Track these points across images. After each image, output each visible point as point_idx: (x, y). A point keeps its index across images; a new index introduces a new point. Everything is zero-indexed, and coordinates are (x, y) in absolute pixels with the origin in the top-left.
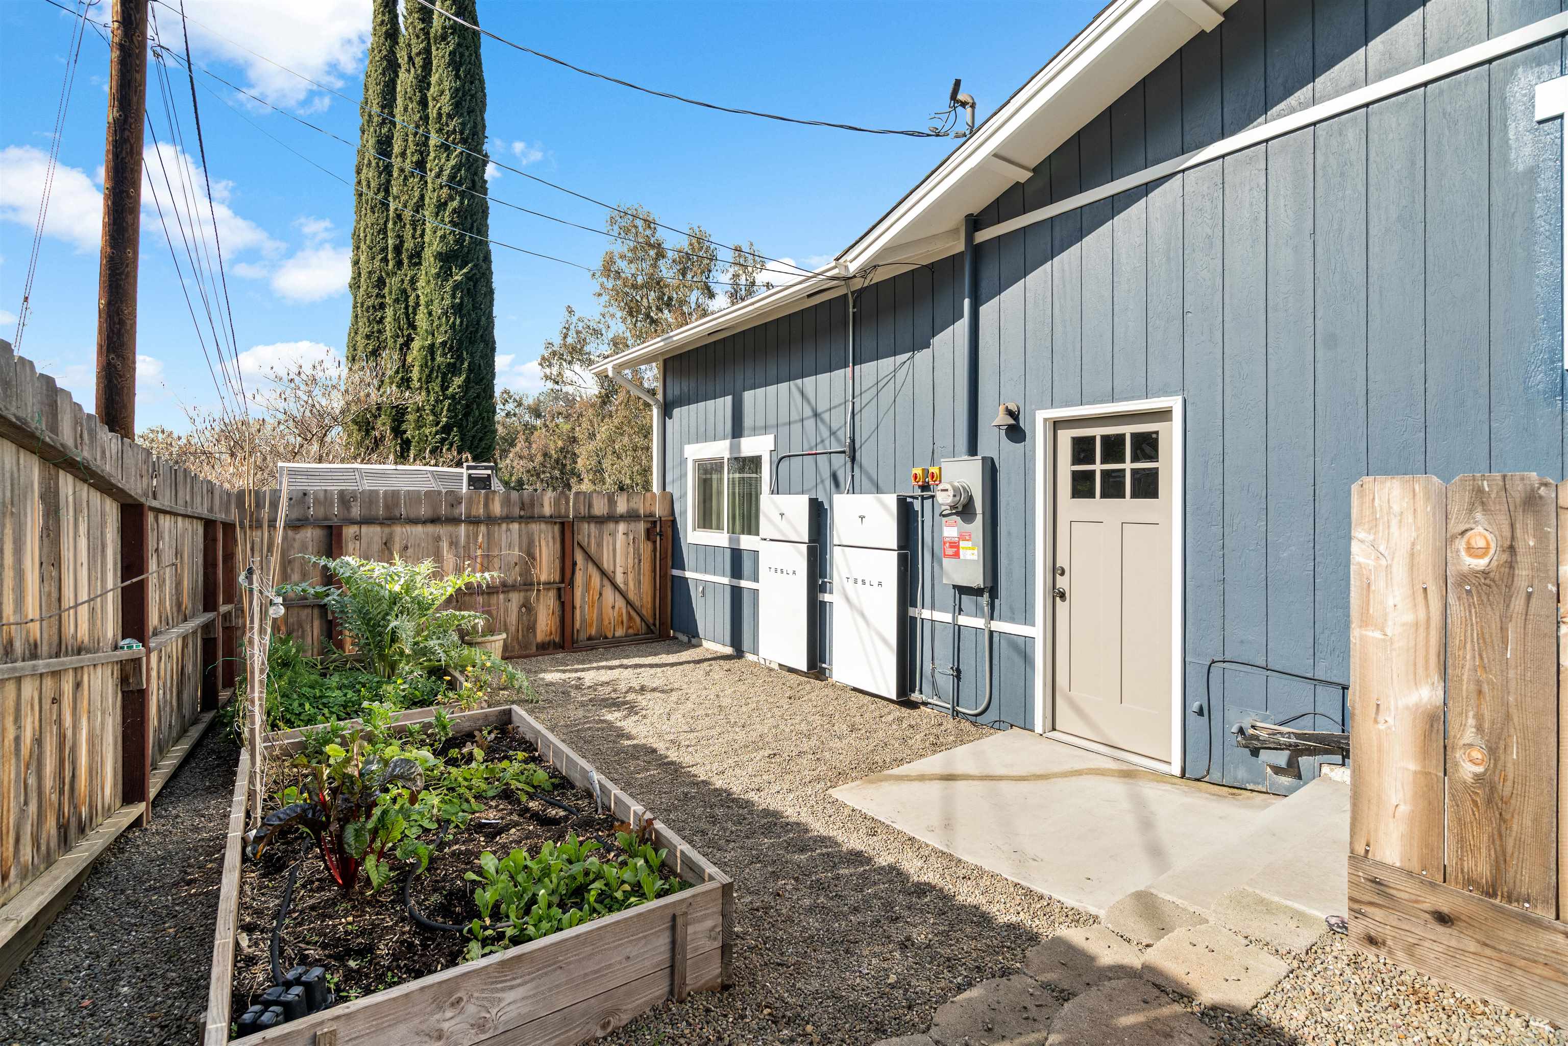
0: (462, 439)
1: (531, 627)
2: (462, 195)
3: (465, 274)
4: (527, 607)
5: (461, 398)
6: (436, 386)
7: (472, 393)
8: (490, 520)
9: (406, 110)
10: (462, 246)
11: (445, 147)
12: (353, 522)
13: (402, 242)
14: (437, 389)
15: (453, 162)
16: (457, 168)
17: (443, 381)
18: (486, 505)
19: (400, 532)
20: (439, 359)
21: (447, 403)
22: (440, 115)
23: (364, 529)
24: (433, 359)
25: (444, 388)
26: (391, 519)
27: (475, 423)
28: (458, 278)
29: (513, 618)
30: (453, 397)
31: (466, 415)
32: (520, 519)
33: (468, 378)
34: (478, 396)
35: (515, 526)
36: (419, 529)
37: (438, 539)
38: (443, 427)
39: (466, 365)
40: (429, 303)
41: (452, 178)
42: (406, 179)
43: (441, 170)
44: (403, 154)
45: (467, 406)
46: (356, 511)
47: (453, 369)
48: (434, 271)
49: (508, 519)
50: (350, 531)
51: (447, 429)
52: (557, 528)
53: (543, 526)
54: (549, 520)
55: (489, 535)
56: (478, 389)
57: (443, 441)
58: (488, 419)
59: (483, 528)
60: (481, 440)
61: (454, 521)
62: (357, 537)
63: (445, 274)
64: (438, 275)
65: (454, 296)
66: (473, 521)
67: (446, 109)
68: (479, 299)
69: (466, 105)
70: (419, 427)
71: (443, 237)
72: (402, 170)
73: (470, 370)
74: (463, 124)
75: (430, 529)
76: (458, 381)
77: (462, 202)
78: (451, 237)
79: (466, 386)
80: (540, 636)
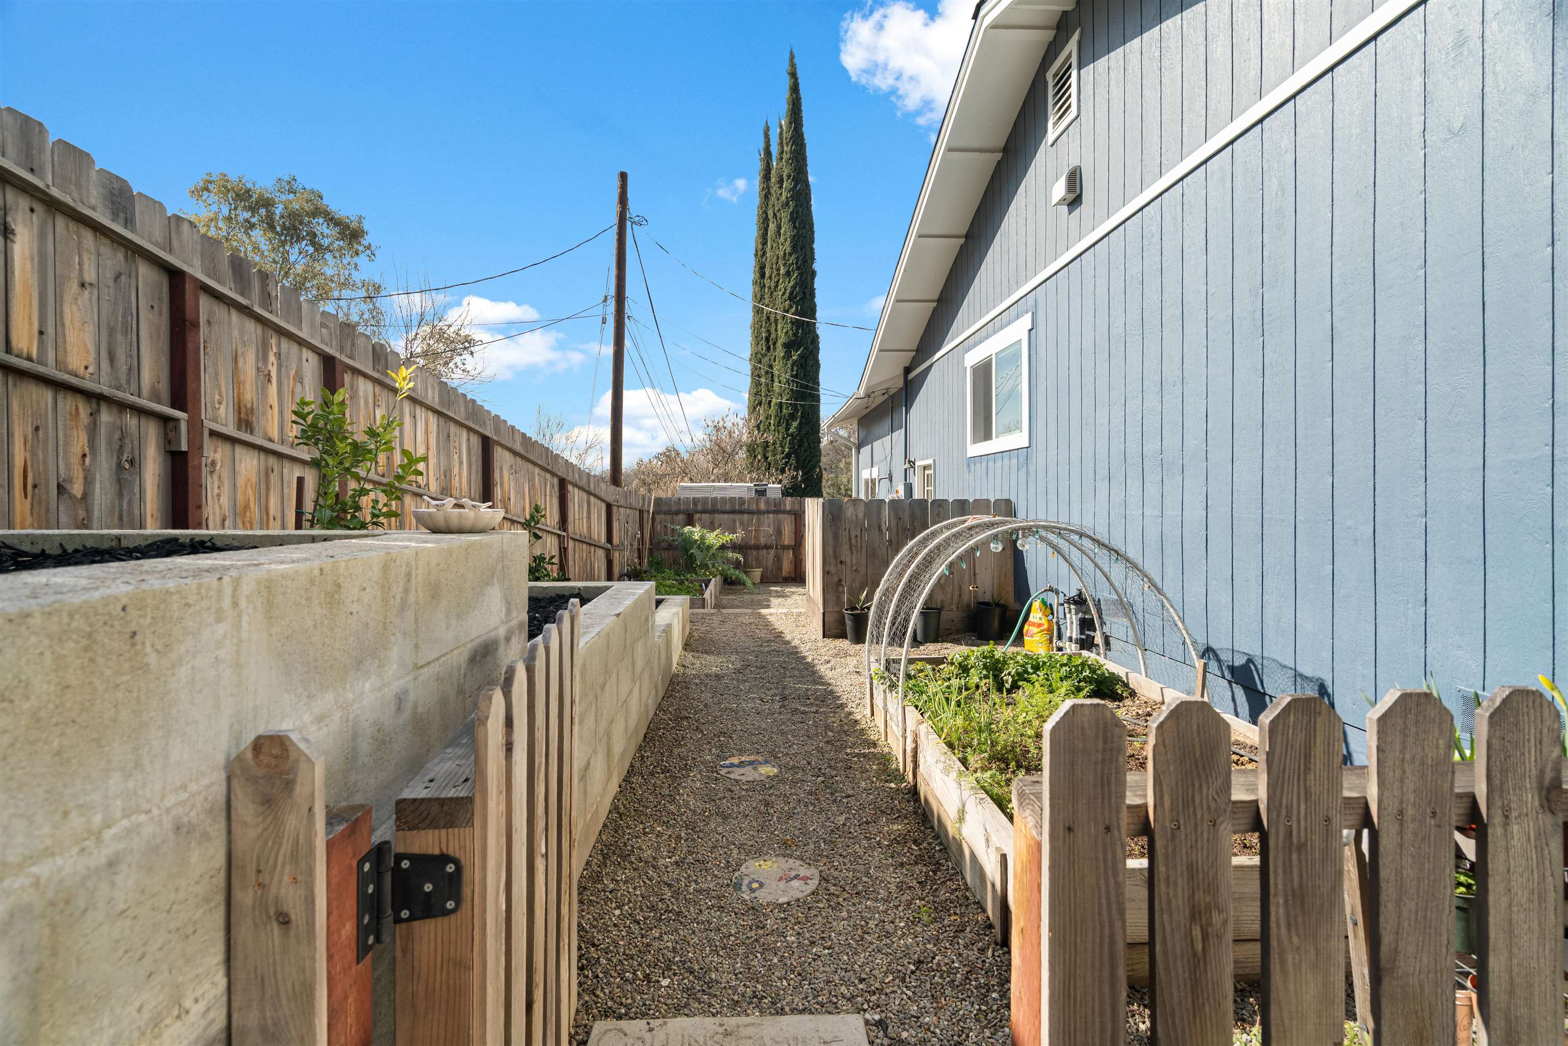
0: (797, 462)
1: (780, 569)
2: (797, 304)
3: (799, 355)
4: (778, 559)
5: (797, 435)
6: (782, 429)
7: (804, 431)
8: (759, 512)
9: (772, 248)
10: (797, 337)
11: (788, 274)
12: (698, 512)
13: (770, 334)
14: (783, 430)
15: (792, 283)
16: (794, 287)
17: (787, 425)
18: (757, 505)
19: (718, 517)
20: (784, 411)
21: (789, 438)
22: (785, 254)
23: (703, 515)
24: (781, 411)
25: (787, 429)
26: (714, 511)
27: (805, 451)
28: (794, 358)
29: (770, 563)
30: (792, 435)
31: (800, 446)
32: (774, 512)
33: (801, 422)
34: (807, 434)
35: (771, 516)
36: (726, 516)
37: (735, 521)
38: (787, 454)
39: (799, 414)
40: (779, 376)
41: (791, 293)
42: (772, 293)
43: (786, 290)
44: (770, 277)
45: (801, 440)
46: (700, 507)
47: (792, 417)
48: (782, 354)
49: (768, 512)
50: (697, 516)
51: (788, 456)
52: (793, 517)
53: (786, 516)
54: (789, 512)
55: (758, 520)
56: (807, 428)
57: (786, 463)
58: (815, 448)
59: (755, 517)
60: (809, 462)
61: (742, 512)
62: (700, 519)
63: (788, 356)
64: (784, 357)
65: (792, 370)
66: (751, 513)
67: (788, 250)
68: (808, 368)
69: (799, 244)
70: (774, 455)
71: (787, 332)
72: (770, 288)
73: (802, 417)
74: (797, 258)
75: (731, 516)
76: (795, 424)
77: (797, 308)
78: (791, 332)
79: (800, 428)
80: (784, 574)
